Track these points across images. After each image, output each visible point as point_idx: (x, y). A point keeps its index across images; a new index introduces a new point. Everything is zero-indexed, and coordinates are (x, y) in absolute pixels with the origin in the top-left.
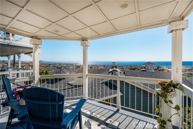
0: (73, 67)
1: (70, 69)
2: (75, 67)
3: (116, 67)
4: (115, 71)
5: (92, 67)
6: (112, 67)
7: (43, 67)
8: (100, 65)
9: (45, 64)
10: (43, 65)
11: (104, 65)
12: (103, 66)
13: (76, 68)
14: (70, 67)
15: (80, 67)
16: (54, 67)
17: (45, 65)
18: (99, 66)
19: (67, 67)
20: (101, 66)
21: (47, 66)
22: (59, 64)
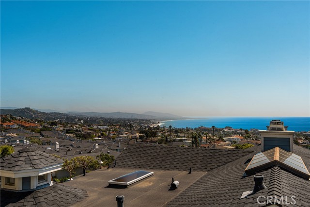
0: (131, 133)
1: (118, 142)
2: (138, 134)
3: (286, 145)
4: (276, 168)
5: (200, 136)
6: (269, 145)
7: (33, 131)
8: (229, 128)
9: (39, 122)
10: (32, 125)
11: (246, 131)
12: (241, 134)
13: (141, 137)
14: (120, 133)
15: (154, 135)
16: (67, 131)
17: (38, 125)
18: (227, 134)
19: (111, 135)
20: (235, 133)
21: (45, 129)
22: (86, 122)
